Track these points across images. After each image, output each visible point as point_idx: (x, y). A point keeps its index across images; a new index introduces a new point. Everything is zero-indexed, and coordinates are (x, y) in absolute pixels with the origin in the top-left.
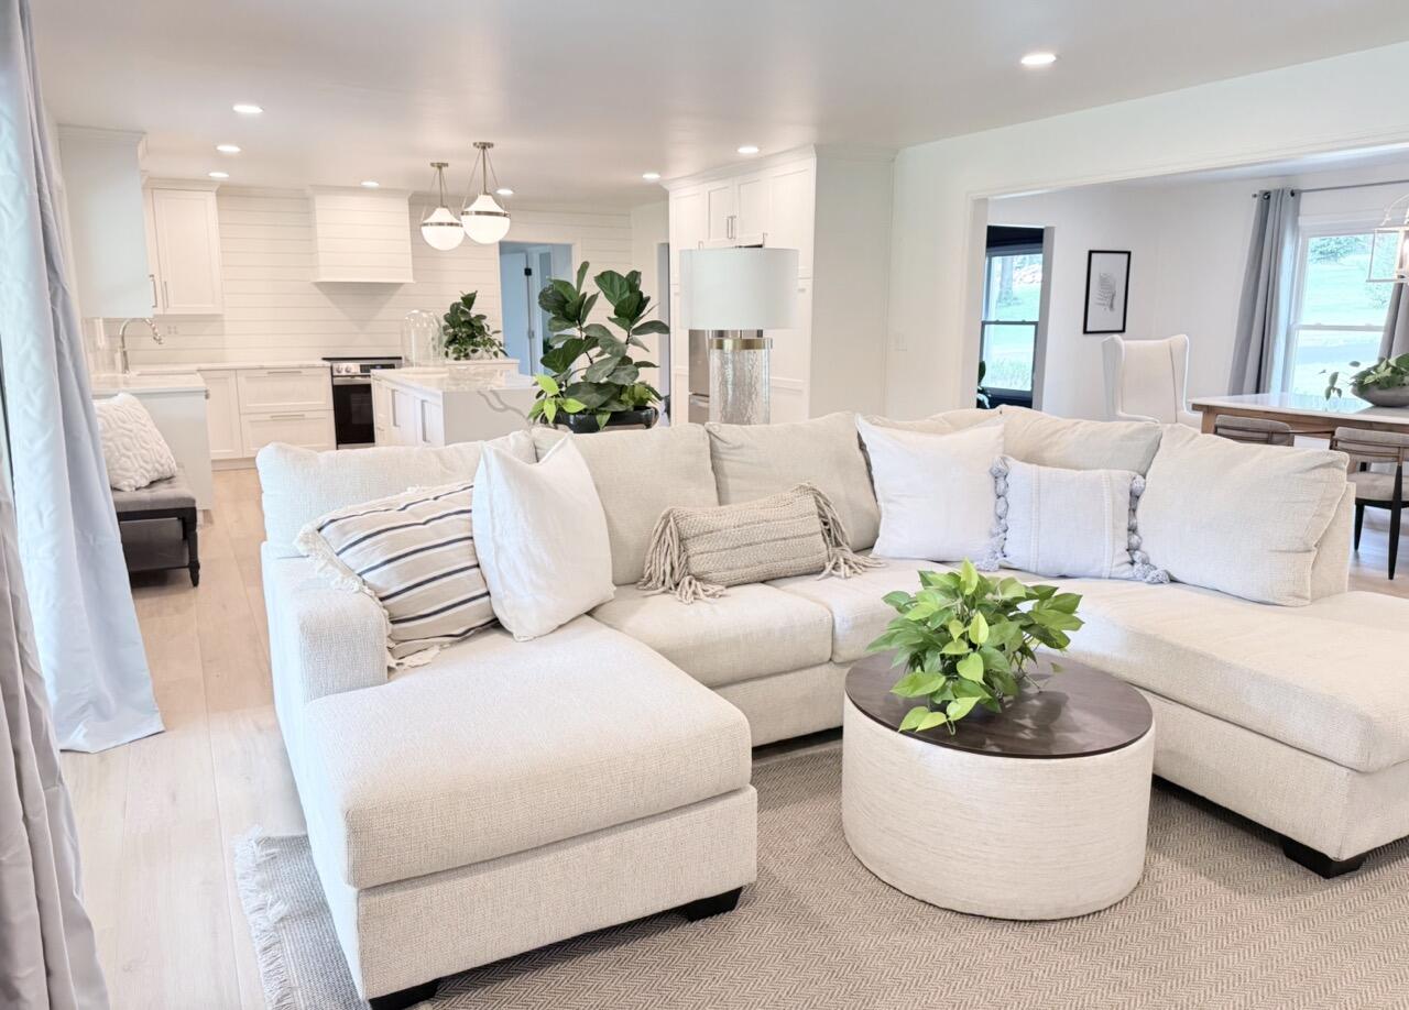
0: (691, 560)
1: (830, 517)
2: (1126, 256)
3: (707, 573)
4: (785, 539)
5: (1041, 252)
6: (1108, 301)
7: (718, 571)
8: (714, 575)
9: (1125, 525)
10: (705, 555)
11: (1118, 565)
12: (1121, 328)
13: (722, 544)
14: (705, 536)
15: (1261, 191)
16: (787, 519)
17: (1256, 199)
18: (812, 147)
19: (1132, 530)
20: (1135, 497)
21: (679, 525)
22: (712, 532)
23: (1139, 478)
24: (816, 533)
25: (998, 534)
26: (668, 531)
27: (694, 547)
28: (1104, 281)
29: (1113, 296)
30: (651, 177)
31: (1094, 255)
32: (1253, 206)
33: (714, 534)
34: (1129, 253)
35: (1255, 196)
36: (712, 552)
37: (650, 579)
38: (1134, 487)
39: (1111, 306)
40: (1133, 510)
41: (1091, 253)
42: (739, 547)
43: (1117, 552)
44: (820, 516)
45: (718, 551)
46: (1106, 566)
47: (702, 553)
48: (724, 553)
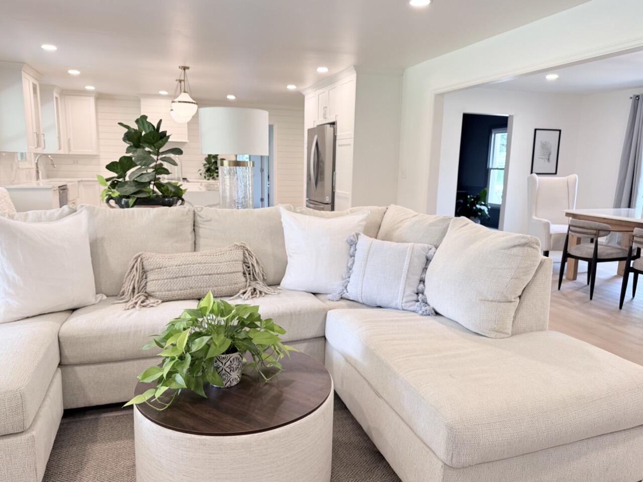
0: (148, 284)
1: (250, 263)
2: (558, 132)
3: (154, 292)
4: (210, 275)
5: (506, 132)
6: (547, 157)
7: (160, 291)
8: (157, 294)
9: (417, 278)
10: (155, 281)
11: (406, 302)
12: (554, 172)
13: (165, 276)
14: (157, 270)
15: (634, 95)
16: (216, 263)
17: (631, 100)
18: (352, 67)
19: (422, 281)
20: (428, 260)
21: (144, 263)
22: (160, 268)
23: (434, 249)
24: (239, 272)
25: (346, 278)
26: (135, 267)
27: (151, 276)
28: (544, 146)
29: (550, 154)
30: (291, 87)
31: (537, 131)
32: (629, 104)
33: (162, 269)
34: (560, 131)
35: (631, 98)
36: (159, 280)
37: (123, 294)
38: (428, 255)
39: (549, 160)
40: (425, 269)
41: (536, 130)
42: (177, 278)
43: (407, 293)
44: (244, 262)
45: (162, 279)
46: (399, 302)
47: (153, 280)
48: (166, 281)
